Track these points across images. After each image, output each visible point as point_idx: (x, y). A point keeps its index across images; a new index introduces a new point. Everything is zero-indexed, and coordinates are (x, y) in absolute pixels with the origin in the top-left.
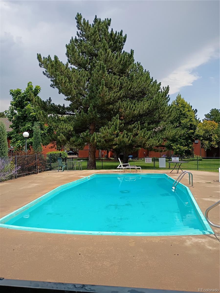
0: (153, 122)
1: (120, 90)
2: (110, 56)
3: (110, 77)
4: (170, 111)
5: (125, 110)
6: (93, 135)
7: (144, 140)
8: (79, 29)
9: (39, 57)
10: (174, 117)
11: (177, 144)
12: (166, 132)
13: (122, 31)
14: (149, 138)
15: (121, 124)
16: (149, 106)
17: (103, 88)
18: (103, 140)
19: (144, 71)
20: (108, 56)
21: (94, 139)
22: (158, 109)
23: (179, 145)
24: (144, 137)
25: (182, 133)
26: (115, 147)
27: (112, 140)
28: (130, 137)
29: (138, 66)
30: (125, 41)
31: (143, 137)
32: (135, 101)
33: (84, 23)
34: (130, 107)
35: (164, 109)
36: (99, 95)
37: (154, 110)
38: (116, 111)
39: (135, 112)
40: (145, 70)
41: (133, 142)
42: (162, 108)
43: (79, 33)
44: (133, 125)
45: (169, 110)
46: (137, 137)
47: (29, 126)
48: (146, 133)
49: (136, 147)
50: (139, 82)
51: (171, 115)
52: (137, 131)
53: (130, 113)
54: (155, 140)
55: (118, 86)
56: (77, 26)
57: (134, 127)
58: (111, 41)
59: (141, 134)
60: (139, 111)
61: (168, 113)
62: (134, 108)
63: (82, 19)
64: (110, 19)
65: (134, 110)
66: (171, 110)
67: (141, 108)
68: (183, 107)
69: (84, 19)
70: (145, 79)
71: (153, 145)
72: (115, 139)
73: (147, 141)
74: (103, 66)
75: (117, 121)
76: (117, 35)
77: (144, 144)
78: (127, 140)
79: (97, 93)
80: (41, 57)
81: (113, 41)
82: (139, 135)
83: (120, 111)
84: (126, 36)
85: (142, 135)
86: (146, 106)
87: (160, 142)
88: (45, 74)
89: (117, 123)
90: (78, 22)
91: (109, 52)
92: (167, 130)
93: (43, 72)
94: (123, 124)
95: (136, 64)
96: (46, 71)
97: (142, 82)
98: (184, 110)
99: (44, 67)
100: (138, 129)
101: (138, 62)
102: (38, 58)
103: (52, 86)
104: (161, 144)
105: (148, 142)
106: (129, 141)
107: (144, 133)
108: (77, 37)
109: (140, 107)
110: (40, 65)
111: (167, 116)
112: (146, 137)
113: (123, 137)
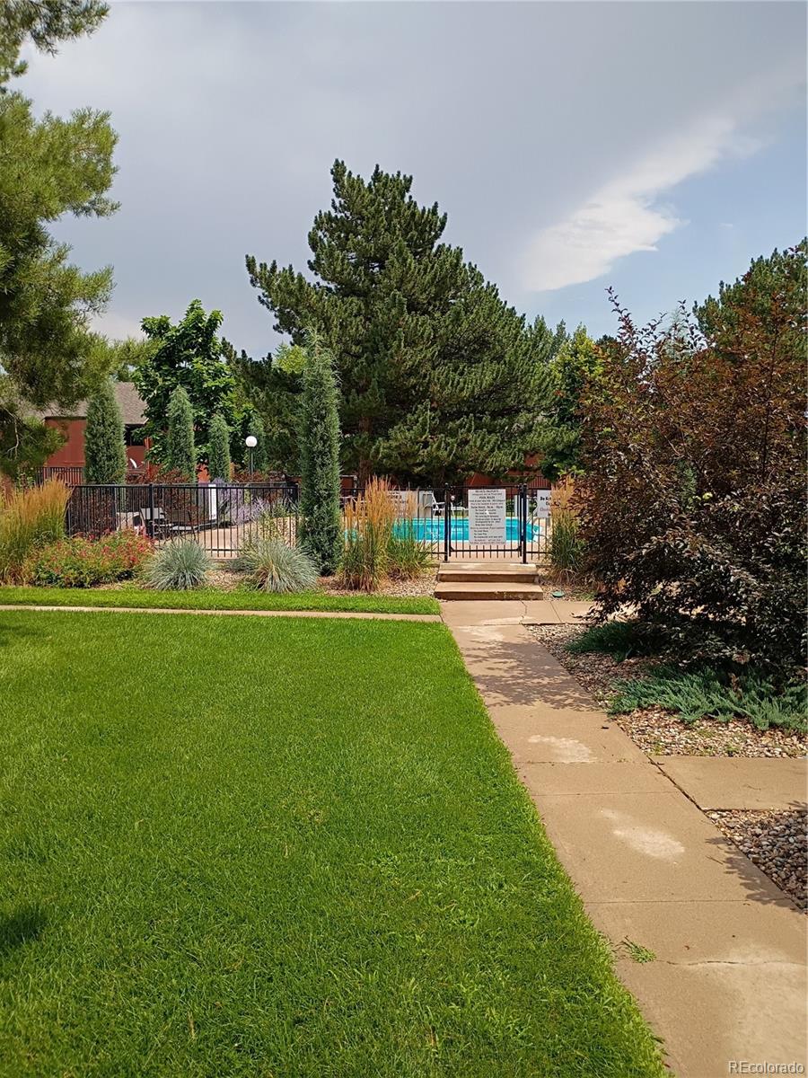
0: (501, 414)
1: (432, 345)
2: (413, 273)
3: (413, 320)
4: (543, 387)
5: (443, 388)
6: (377, 444)
7: (482, 454)
8: (338, 195)
9: (250, 264)
10: (554, 399)
11: (571, 465)
12: (532, 435)
13: (436, 205)
14: (492, 450)
15: (434, 418)
16: (494, 379)
17: (399, 346)
18: (395, 453)
19: (485, 284)
20: (407, 273)
21: (377, 451)
22: (516, 381)
23: (574, 467)
24: (481, 448)
25: (572, 437)
26: (420, 469)
27: (415, 455)
28: (452, 448)
29: (471, 272)
30: (442, 228)
31: (478, 448)
32: (464, 367)
33: (352, 186)
34: (453, 382)
35: (529, 382)
36: (391, 360)
37: (505, 385)
38: (421, 389)
39: (464, 393)
40: (489, 283)
41: (458, 458)
42: (524, 380)
43: (338, 205)
44: (458, 422)
45: (540, 384)
46: (467, 447)
47: (201, 413)
48: (486, 440)
49: (463, 469)
50: (474, 320)
51: (545, 395)
52: (468, 436)
53: (452, 395)
54: (505, 454)
55: (428, 338)
56: (334, 190)
57: (461, 426)
58: (411, 230)
59: (475, 442)
60: (473, 391)
61: (540, 391)
62: (462, 384)
63: (346, 174)
64: (411, 177)
65: (462, 390)
66: (545, 384)
67: (476, 383)
68: (590, 362)
69: (350, 172)
70: (487, 312)
71: (500, 466)
72: (421, 452)
73: (487, 458)
74: (400, 300)
75: (425, 414)
76: (425, 216)
77: (482, 463)
78: (446, 453)
79: (386, 355)
80: (255, 264)
81: (416, 230)
82: (471, 443)
83: (431, 390)
84: (445, 216)
85: (478, 444)
86: (488, 378)
87: (517, 460)
88: (262, 302)
89: (425, 419)
90: (335, 180)
91: (410, 265)
92: (536, 431)
93: (259, 297)
94: (437, 420)
95: (467, 267)
96: (263, 294)
97: (479, 320)
98: (591, 372)
99: (261, 287)
100: (469, 431)
101: (470, 264)
102: (248, 266)
103: (276, 328)
104: (518, 463)
105: (489, 460)
106: (449, 456)
107: (482, 440)
108: (333, 211)
109: (474, 381)
110: (252, 281)
111: (536, 398)
112: (485, 449)
113: (439, 448)
